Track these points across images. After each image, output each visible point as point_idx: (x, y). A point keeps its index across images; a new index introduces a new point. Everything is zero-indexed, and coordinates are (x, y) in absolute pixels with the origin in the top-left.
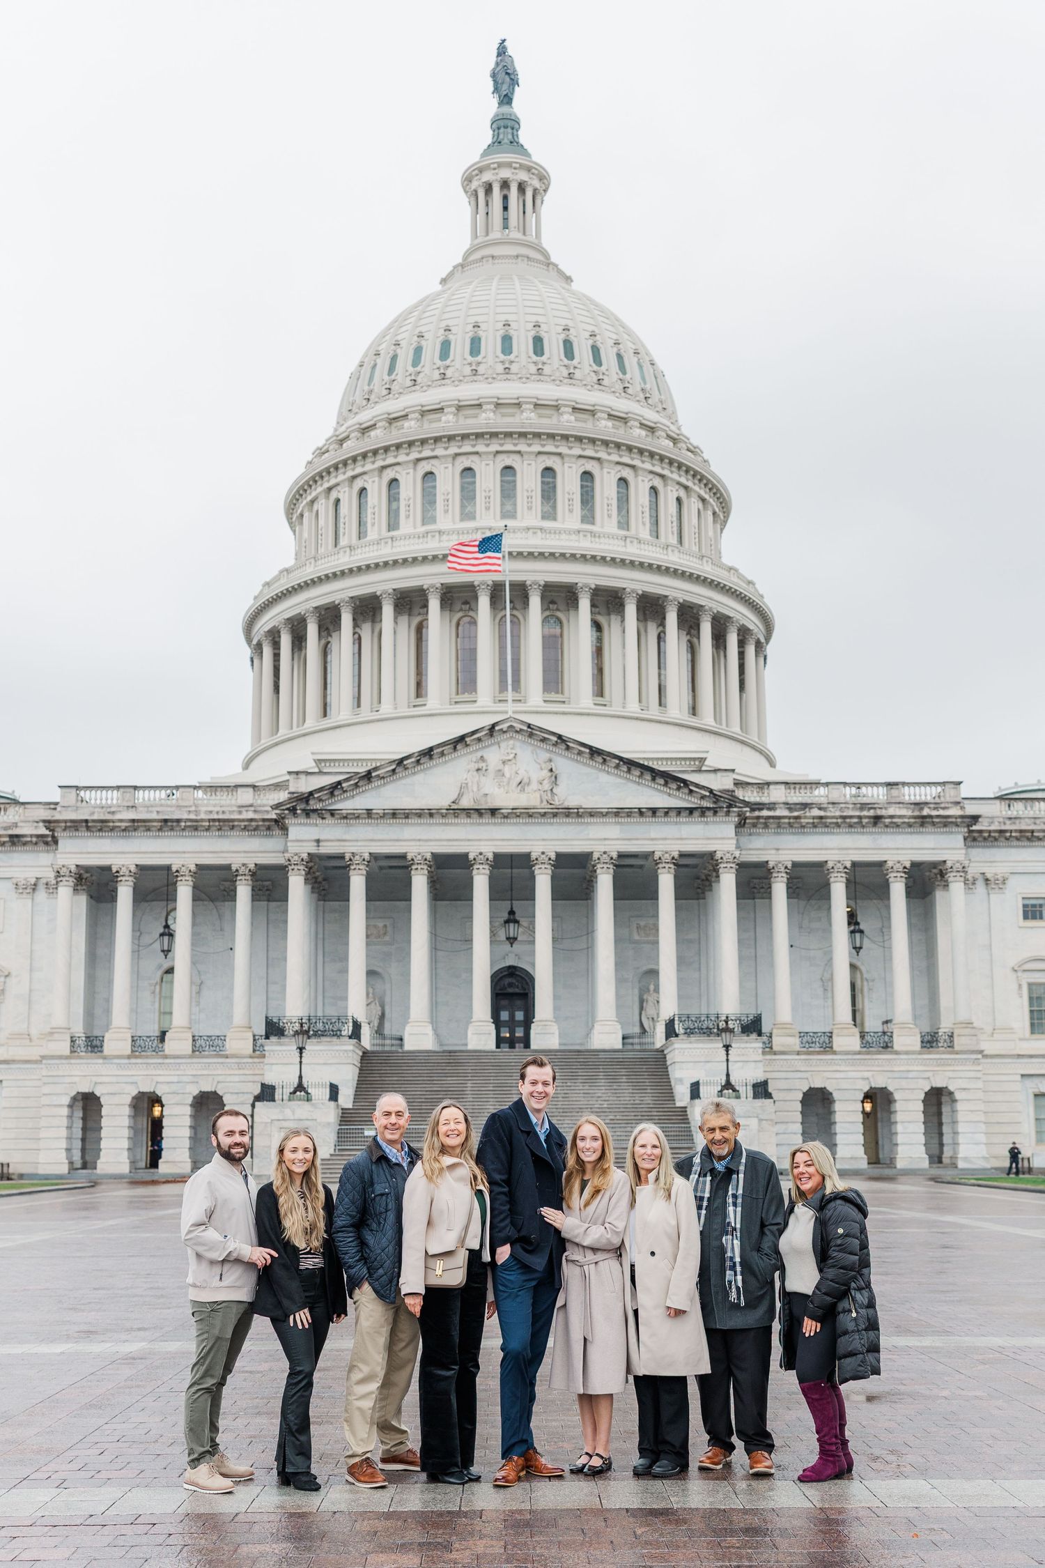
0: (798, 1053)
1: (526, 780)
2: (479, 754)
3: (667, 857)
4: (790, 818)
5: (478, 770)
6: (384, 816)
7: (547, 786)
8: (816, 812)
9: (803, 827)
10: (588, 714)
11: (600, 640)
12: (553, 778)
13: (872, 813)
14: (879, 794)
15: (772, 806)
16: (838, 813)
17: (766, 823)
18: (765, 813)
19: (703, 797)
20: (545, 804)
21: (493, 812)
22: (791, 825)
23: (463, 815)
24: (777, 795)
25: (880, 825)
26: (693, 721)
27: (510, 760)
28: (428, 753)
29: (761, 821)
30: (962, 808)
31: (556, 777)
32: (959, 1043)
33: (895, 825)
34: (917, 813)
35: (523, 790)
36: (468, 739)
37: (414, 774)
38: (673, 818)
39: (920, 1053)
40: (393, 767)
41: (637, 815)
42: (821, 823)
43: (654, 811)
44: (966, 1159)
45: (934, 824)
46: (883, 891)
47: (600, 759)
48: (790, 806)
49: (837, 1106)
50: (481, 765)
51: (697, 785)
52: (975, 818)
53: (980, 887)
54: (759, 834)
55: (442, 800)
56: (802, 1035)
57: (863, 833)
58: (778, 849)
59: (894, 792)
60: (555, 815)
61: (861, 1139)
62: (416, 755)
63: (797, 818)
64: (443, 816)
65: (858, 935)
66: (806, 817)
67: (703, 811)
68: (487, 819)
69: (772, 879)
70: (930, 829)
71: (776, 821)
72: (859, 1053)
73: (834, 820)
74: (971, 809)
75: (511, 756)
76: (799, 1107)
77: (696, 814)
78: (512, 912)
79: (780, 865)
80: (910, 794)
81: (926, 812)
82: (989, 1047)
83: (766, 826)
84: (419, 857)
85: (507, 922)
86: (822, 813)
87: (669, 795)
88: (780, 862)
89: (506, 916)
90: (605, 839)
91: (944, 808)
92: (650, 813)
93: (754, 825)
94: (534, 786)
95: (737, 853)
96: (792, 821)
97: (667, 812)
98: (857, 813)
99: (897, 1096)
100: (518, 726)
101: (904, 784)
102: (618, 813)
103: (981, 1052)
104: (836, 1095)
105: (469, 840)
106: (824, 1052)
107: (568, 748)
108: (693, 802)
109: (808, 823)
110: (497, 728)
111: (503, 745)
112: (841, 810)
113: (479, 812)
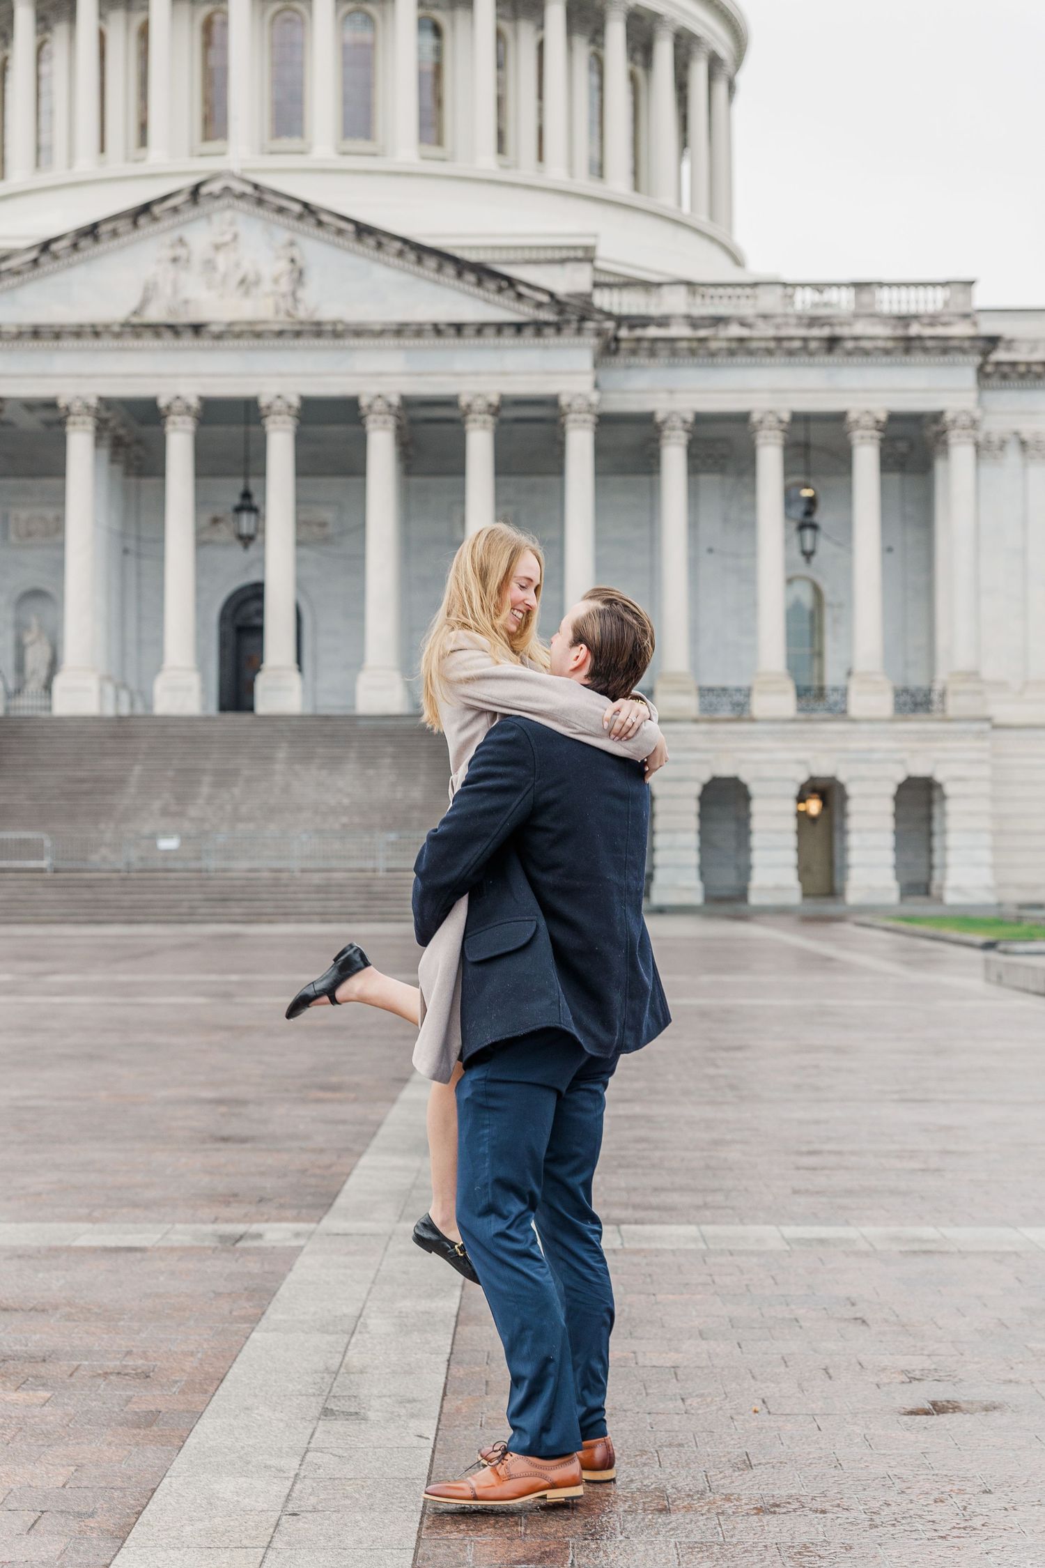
0: (696, 721)
1: (251, 277)
2: (175, 234)
3: (479, 404)
4: (689, 340)
5: (175, 260)
6: (19, 335)
7: (285, 286)
8: (735, 331)
9: (713, 354)
10: (408, 174)
11: (438, 51)
12: (296, 275)
13: (825, 332)
14: (844, 300)
15: (663, 321)
16: (771, 332)
17: (653, 348)
18: (652, 332)
19: (539, 305)
20: (282, 317)
21: (197, 329)
22: (693, 352)
23: (148, 334)
24: (674, 302)
25: (838, 351)
26: (594, 188)
27: (225, 244)
28: (91, 232)
29: (645, 345)
30: (975, 324)
31: (301, 273)
32: (954, 705)
33: (862, 351)
34: (900, 332)
35: (247, 293)
36: (157, 210)
37: (70, 266)
38: (490, 339)
39: (892, 720)
40: (33, 254)
41: (432, 333)
42: (741, 348)
43: (459, 328)
44: (958, 889)
45: (926, 350)
46: (842, 460)
47: (371, 241)
48: (693, 322)
49: (756, 806)
50: (181, 252)
51: (529, 286)
52: (993, 341)
53: (1013, 456)
54: (641, 367)
55: (115, 310)
56: (704, 692)
57: (811, 365)
58: (671, 392)
59: (865, 297)
60: (298, 334)
61: (792, 857)
62: (71, 235)
63: (702, 340)
64: (118, 335)
65: (808, 533)
66: (716, 339)
67: (539, 327)
68: (187, 341)
69: (664, 442)
70: (919, 357)
71: (669, 345)
72: (793, 721)
73: (763, 344)
74: (988, 327)
75: (228, 237)
76: (694, 806)
77: (529, 332)
78: (246, 495)
79: (675, 418)
80: (889, 302)
81: (914, 330)
82: (1003, 711)
83: (652, 353)
84: (78, 404)
85: (239, 510)
86: (744, 332)
87: (487, 301)
88: (673, 413)
89: (237, 500)
90: (380, 374)
91: (945, 324)
92: (452, 331)
93: (634, 352)
94: (267, 286)
95: (594, 397)
96: (695, 344)
97: (480, 329)
98: (803, 332)
99: (851, 790)
100: (238, 187)
101: (881, 285)
102: (400, 330)
103: (988, 719)
104: (754, 789)
105: (159, 376)
106: (739, 719)
107: (320, 223)
108: (523, 313)
109: (720, 349)
110: (204, 190)
111: (216, 218)
112: (778, 327)
113: (174, 329)
